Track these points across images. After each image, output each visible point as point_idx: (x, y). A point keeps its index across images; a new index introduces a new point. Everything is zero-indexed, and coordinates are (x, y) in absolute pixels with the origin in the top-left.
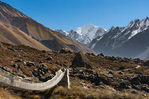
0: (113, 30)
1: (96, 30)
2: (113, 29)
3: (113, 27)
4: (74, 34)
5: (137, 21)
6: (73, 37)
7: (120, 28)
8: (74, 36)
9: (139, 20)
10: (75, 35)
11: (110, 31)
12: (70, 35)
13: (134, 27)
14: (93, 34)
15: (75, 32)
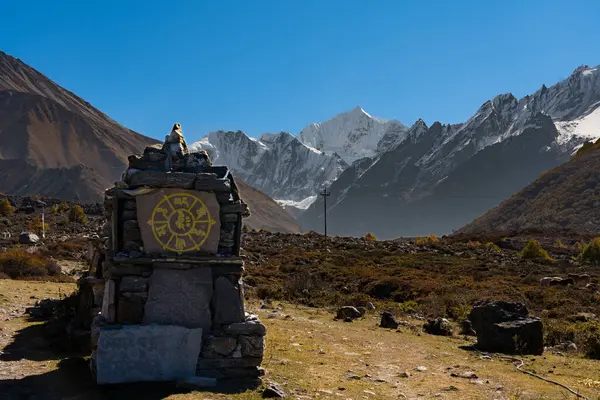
0: (418, 134)
1: (380, 136)
2: (421, 130)
3: (420, 123)
4: (290, 148)
5: (505, 101)
6: (286, 161)
7: (445, 129)
8: (288, 156)
9: (511, 97)
10: (294, 155)
11: (409, 138)
12: (275, 152)
13: (490, 126)
14: (367, 148)
15: (295, 140)
